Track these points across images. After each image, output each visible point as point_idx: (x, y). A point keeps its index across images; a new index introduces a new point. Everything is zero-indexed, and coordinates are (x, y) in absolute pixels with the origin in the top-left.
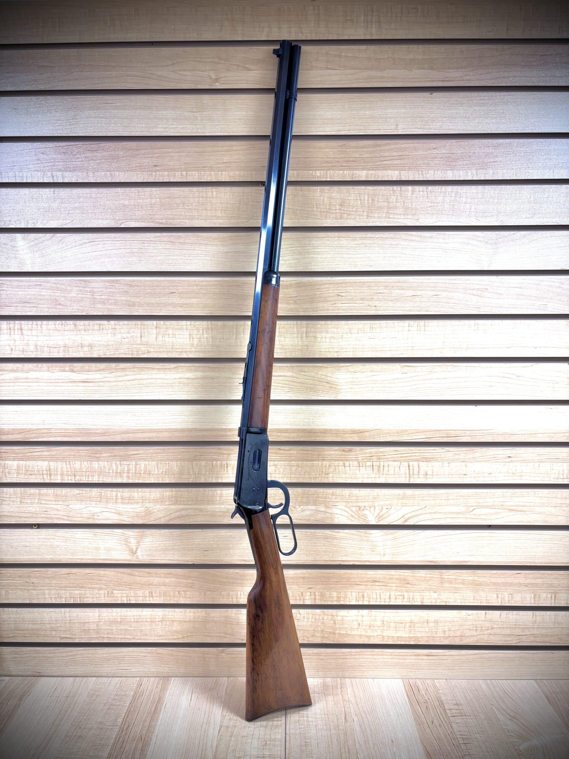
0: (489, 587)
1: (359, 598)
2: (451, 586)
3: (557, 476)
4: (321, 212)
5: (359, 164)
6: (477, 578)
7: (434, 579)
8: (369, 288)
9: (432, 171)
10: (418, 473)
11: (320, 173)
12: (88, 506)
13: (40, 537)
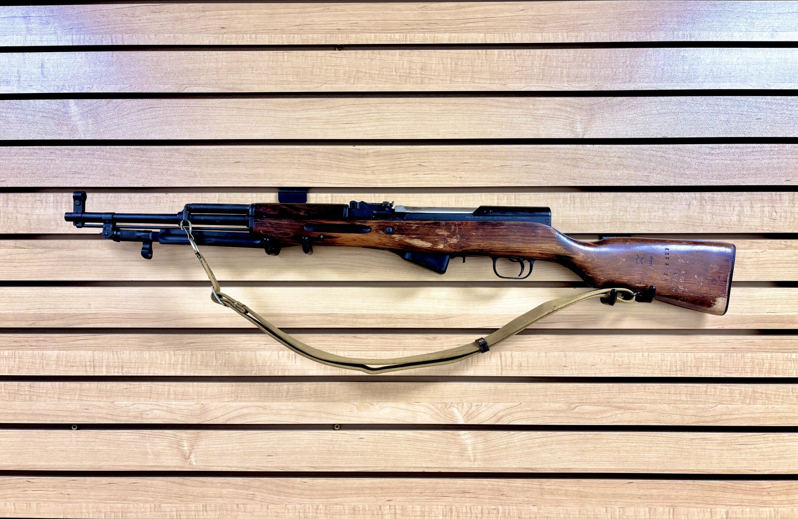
0: (596, 500)
1: (446, 512)
2: (553, 498)
3: (669, 368)
4: (400, 76)
5: (441, 27)
6: (582, 488)
7: (533, 490)
8: (453, 158)
9: (519, 34)
10: (511, 365)
11: (400, 36)
12: (135, 402)
13: (79, 439)
